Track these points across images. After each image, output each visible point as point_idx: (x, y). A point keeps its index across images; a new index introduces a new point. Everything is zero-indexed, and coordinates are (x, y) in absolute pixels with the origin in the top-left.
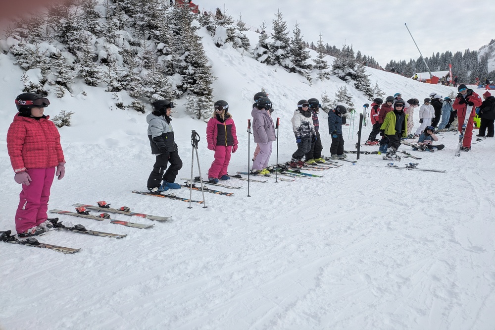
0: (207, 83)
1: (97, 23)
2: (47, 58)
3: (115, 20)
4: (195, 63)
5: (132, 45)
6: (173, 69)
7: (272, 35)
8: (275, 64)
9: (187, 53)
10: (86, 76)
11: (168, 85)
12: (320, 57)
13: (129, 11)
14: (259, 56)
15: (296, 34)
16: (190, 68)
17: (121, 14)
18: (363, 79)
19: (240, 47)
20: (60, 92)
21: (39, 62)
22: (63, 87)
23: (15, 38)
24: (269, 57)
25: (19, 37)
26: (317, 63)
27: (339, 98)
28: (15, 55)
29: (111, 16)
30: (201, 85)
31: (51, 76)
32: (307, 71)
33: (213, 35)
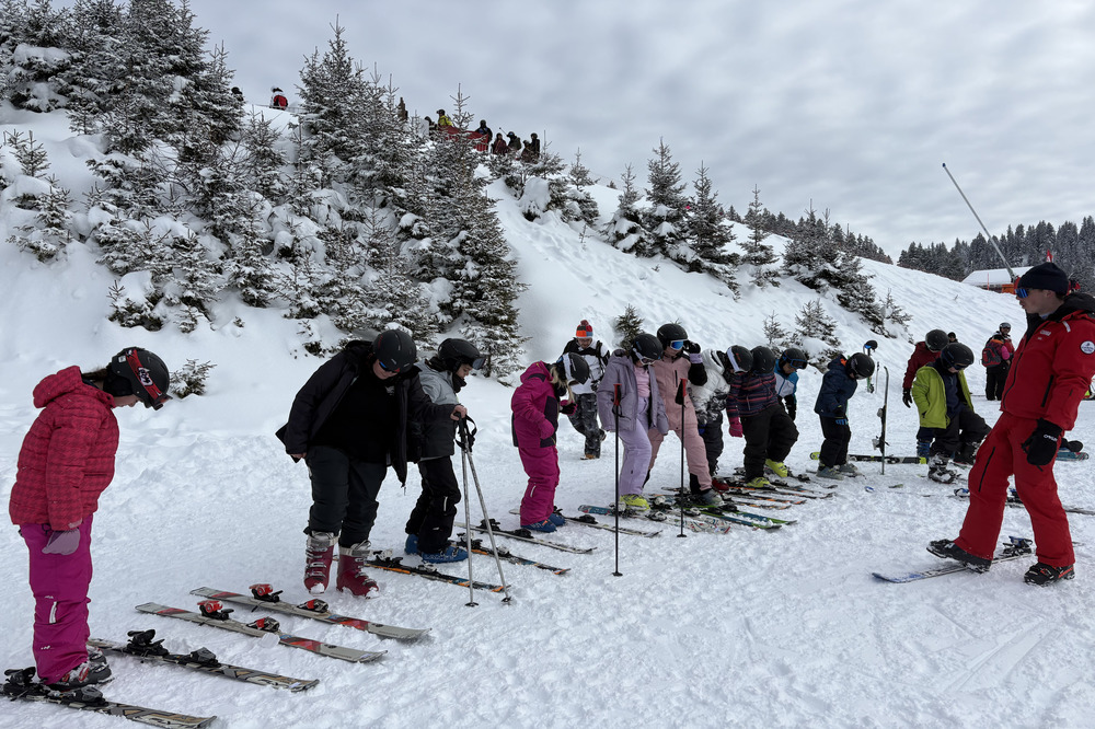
0: (507, 297)
1: (275, 175)
2: (168, 249)
3: (313, 168)
4: (480, 255)
5: (347, 219)
6: (433, 268)
7: (648, 193)
8: (654, 254)
9: (463, 234)
10: (246, 285)
11: (420, 303)
12: (755, 238)
13: (344, 149)
14: (620, 237)
15: (702, 189)
16: (470, 265)
17: (326, 157)
18: (858, 285)
19: (577, 220)
20: (189, 321)
21: (150, 258)
22: (195, 309)
23: (104, 209)
24: (641, 240)
25: (112, 207)
26: (750, 252)
27: (803, 329)
28: (102, 244)
29: (305, 160)
30: (494, 302)
31: (172, 288)
32: (727, 270)
33: (519, 195)
